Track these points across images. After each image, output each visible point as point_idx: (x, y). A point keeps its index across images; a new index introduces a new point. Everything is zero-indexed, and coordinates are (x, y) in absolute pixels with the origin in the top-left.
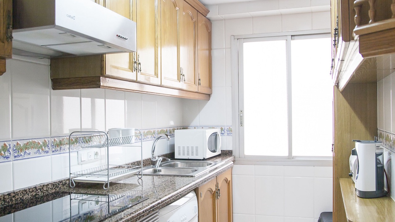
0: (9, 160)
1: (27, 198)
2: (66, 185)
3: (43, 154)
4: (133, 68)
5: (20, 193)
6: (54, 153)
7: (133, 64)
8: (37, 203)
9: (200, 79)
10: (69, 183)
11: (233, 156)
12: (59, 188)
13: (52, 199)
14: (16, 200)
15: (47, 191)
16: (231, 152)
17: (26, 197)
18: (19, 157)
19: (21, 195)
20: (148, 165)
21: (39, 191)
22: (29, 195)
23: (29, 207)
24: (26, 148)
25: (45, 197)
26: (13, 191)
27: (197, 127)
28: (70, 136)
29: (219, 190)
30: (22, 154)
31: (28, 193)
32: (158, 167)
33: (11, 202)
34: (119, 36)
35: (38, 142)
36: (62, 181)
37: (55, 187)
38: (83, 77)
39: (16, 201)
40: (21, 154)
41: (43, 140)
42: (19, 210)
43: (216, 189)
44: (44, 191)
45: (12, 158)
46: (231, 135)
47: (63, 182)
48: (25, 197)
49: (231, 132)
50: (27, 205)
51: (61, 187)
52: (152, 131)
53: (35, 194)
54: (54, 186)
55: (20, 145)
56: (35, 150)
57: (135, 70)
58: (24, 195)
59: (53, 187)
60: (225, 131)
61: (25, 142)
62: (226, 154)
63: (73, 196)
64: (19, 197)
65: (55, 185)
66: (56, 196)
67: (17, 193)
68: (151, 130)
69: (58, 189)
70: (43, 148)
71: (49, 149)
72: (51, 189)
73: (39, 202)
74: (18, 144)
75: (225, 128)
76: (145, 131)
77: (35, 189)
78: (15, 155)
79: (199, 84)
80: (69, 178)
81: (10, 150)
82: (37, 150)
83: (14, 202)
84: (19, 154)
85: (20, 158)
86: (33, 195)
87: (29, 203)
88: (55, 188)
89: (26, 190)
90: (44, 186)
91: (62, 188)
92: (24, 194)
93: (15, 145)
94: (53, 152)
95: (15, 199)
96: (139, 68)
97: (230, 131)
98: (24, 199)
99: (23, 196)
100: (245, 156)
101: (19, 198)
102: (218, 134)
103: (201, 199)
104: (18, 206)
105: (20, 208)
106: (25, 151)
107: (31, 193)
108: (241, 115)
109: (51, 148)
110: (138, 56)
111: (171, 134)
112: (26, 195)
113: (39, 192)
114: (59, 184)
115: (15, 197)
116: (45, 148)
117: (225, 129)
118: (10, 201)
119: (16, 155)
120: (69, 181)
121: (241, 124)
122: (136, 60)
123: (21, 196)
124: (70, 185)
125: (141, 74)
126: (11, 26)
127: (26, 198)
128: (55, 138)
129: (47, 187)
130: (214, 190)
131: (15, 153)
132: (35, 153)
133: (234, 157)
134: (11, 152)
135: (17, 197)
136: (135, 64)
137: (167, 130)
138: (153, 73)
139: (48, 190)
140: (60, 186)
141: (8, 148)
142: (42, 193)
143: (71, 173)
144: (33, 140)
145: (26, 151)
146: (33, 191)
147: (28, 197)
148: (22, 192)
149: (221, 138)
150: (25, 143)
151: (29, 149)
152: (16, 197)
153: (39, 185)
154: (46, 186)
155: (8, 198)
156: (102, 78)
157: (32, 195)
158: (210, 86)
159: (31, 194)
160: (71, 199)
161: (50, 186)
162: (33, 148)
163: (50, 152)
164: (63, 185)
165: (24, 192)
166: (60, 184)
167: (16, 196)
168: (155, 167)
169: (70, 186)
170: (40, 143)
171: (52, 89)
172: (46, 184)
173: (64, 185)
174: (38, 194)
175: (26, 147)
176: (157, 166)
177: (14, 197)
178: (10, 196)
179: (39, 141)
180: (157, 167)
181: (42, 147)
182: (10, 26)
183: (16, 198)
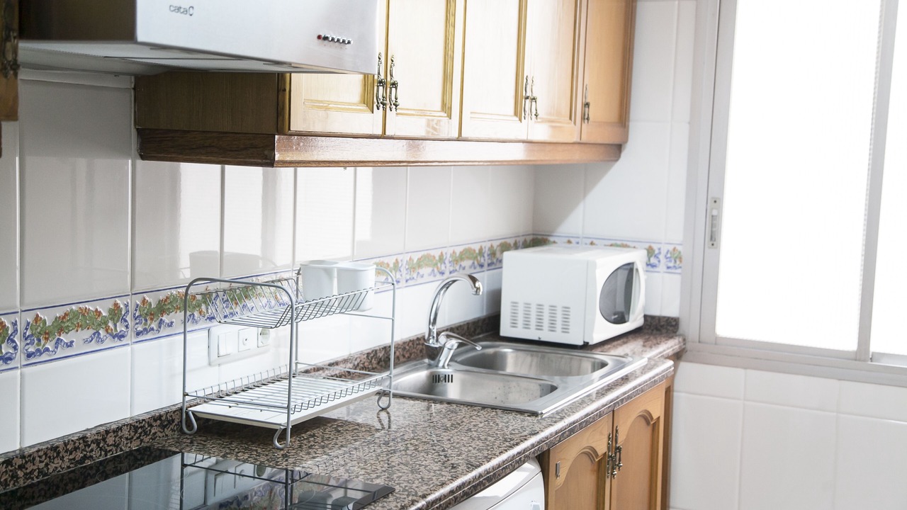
0: (12, 364)
1: (59, 469)
2: (172, 427)
3: (109, 342)
4: (375, 100)
5: (40, 457)
6: (141, 338)
7: (376, 88)
8: (86, 480)
9: (587, 105)
10: (181, 422)
11: (679, 335)
12: (150, 437)
13: (129, 469)
14: (28, 476)
15: (117, 446)
16: (674, 323)
17: (57, 465)
18: (41, 354)
19: (41, 462)
20: (415, 359)
21: (94, 446)
22: (63, 461)
23: (63, 494)
24: (61, 330)
25: (110, 463)
26: (20, 450)
27: (577, 240)
28: (188, 288)
29: (619, 449)
30: (50, 346)
31: (61, 455)
32: (443, 367)
33: (12, 482)
34: (326, 38)
35: (97, 310)
36: (160, 416)
37: (141, 433)
38: (226, 133)
39: (27, 479)
40: (47, 346)
41: (110, 304)
42: (34, 501)
43: (608, 448)
44: (108, 446)
45: (20, 358)
46: (679, 271)
47: (163, 418)
48: (54, 465)
49: (678, 262)
50: (58, 487)
51: (156, 433)
52: (437, 254)
53: (82, 455)
54: (136, 432)
55: (45, 322)
56: (87, 333)
57: (382, 106)
58: (51, 459)
59: (133, 434)
60: (661, 257)
61: (59, 312)
62: (657, 328)
63: (190, 457)
64: (35, 467)
65: (138, 427)
66: (142, 459)
67: (30, 456)
68: (432, 253)
69: (146, 439)
70: (111, 325)
71: (127, 327)
72: (127, 439)
73: (91, 478)
74: (37, 318)
75: (659, 249)
76: (413, 257)
77: (81, 441)
78: (29, 350)
79: (585, 118)
80: (179, 406)
81: (15, 339)
82: (91, 331)
83: (21, 481)
84: (40, 347)
85: (44, 357)
86: (77, 459)
87: (65, 482)
88: (138, 438)
89: (57, 447)
90: (107, 432)
91: (161, 435)
92: (50, 457)
93: (28, 324)
94: (138, 334)
95: (26, 474)
96: (393, 98)
97: (676, 258)
98: (51, 470)
99: (47, 465)
100: (717, 338)
101: (35, 470)
102: (637, 270)
103: (558, 482)
104: (33, 492)
105: (38, 497)
106: (58, 339)
107: (71, 454)
108: (715, 213)
109: (133, 323)
110: (389, 62)
111: (495, 261)
112: (56, 461)
113: (92, 450)
114: (151, 426)
115: (24, 467)
116: (115, 325)
117: (660, 253)
118: (10, 481)
119: (32, 349)
120: (182, 414)
121: (713, 238)
122: (382, 77)
123: (42, 465)
124: (182, 428)
125: (397, 114)
126: (15, 34)
127: (56, 468)
128: (145, 295)
129: (115, 437)
130: (602, 448)
131: (28, 344)
132: (86, 341)
133: (681, 340)
134: (18, 343)
135: (30, 467)
136: (381, 88)
137: (481, 250)
138: (438, 106)
139: (119, 444)
140: (153, 431)
141: (10, 332)
142: (103, 453)
143: (187, 391)
144: (81, 305)
145: (61, 338)
146: (76, 449)
147: (60, 466)
148: (46, 454)
149: (646, 281)
150: (58, 315)
151: (69, 331)
152: (27, 469)
153: (94, 432)
154: (114, 432)
155: (6, 472)
156: (279, 139)
157: (74, 459)
158: (623, 118)
159: (71, 457)
160: (184, 466)
161: (125, 432)
162: (80, 329)
163: (130, 334)
164: (163, 427)
165: (51, 454)
166: (154, 424)
167: (26, 466)
168: (437, 366)
169: (181, 430)
170: (100, 312)
171: (139, 156)
172: (114, 427)
173: (166, 425)
174: (91, 457)
175: (62, 325)
176: (441, 364)
177: (21, 467)
178: (12, 466)
179: (98, 307)
180: (444, 365)
181: (106, 323)
182: (11, 34)
183: (28, 471)
